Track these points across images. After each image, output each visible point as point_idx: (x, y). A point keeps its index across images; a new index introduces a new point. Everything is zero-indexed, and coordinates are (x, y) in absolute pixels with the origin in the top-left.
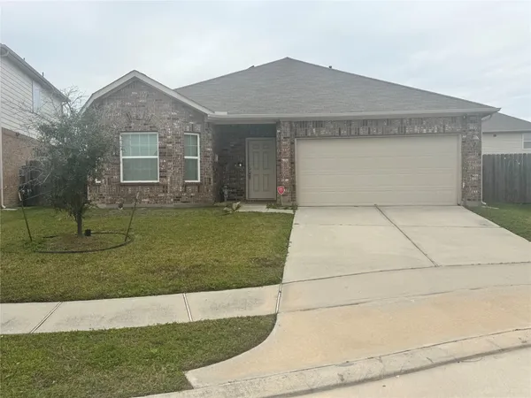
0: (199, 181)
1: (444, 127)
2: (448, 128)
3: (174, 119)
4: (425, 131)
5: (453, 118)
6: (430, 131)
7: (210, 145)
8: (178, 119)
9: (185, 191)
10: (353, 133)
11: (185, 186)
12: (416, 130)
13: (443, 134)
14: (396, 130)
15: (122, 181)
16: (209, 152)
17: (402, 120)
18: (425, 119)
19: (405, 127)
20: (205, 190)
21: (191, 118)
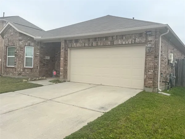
0: (33, 67)
1: (135, 40)
2: (137, 40)
3: (19, 40)
4: (124, 43)
5: (140, 34)
6: (127, 43)
7: (38, 51)
8: (22, 40)
9: (24, 71)
10: (90, 45)
11: (24, 69)
12: (120, 42)
13: (134, 44)
14: (109, 43)
15: (7, 66)
16: (38, 54)
17: (112, 37)
18: (125, 35)
19: (114, 41)
20: (35, 71)
21: (29, 40)
